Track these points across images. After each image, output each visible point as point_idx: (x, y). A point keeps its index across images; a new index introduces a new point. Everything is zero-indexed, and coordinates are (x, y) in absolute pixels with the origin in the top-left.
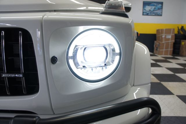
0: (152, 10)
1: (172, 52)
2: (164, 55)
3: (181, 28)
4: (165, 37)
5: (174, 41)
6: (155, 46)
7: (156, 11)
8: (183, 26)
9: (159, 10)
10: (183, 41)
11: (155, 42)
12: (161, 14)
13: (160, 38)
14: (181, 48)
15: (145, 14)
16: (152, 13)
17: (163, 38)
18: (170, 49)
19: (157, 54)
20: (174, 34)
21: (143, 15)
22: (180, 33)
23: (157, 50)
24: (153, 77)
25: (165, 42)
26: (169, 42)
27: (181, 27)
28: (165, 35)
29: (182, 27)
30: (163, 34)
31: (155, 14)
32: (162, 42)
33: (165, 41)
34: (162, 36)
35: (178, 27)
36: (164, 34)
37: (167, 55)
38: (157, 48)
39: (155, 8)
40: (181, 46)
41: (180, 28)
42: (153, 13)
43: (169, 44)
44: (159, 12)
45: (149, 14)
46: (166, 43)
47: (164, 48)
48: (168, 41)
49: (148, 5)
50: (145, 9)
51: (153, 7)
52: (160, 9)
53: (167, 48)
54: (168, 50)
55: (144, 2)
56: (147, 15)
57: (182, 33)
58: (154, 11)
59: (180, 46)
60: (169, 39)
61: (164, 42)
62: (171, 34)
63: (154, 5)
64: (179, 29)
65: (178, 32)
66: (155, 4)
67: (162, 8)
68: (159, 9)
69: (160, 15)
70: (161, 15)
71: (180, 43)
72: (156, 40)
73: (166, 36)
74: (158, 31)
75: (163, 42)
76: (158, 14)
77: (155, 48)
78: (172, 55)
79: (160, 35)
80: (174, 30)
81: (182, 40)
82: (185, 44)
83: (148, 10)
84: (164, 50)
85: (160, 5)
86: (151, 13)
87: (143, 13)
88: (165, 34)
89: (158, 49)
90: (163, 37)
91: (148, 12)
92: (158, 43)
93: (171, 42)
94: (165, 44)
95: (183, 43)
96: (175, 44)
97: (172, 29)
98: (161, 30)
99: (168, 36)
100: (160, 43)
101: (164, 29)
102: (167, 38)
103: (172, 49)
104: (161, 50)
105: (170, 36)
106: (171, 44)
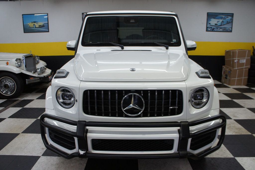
0: (219, 24)
1: (246, 80)
2: (237, 85)
4: (238, 62)
5: (249, 66)
6: (224, 73)
7: (223, 25)
9: (228, 25)
12: (231, 29)
13: (232, 63)
15: (210, 29)
16: (219, 29)
18: (245, 77)
19: (227, 84)
20: (250, 58)
21: (207, 31)
23: (226, 78)
24: (240, 126)
28: (237, 59)
31: (223, 30)
32: (234, 69)
35: (253, 47)
36: (237, 58)
37: (241, 85)
38: (226, 75)
39: (223, 21)
42: (221, 28)
43: (243, 70)
44: (228, 26)
45: (215, 30)
47: (237, 77)
48: (241, 66)
49: (214, 18)
50: (210, 23)
51: (221, 20)
52: (230, 23)
53: (240, 75)
54: (241, 78)
55: (208, 13)
56: (213, 30)
58: (221, 25)
60: (243, 64)
61: (236, 68)
62: (246, 58)
63: (222, 18)
64: (254, 50)
65: (253, 53)
66: (223, 16)
67: (232, 22)
68: (228, 23)
69: (229, 31)
70: (231, 31)
72: (224, 65)
73: (239, 60)
74: (227, 52)
76: (227, 29)
77: (223, 76)
78: (247, 85)
80: (249, 51)
83: (214, 25)
84: (236, 78)
85: (230, 18)
86: (217, 28)
87: (207, 28)
89: (228, 78)
90: (236, 61)
91: (213, 27)
92: (228, 70)
93: (245, 68)
94: (238, 70)
97: (247, 51)
98: (233, 52)
99: (242, 60)
100: (232, 70)
101: (237, 51)
102: (241, 62)
103: (247, 77)
104: (232, 79)
105: (244, 60)
106: (245, 70)
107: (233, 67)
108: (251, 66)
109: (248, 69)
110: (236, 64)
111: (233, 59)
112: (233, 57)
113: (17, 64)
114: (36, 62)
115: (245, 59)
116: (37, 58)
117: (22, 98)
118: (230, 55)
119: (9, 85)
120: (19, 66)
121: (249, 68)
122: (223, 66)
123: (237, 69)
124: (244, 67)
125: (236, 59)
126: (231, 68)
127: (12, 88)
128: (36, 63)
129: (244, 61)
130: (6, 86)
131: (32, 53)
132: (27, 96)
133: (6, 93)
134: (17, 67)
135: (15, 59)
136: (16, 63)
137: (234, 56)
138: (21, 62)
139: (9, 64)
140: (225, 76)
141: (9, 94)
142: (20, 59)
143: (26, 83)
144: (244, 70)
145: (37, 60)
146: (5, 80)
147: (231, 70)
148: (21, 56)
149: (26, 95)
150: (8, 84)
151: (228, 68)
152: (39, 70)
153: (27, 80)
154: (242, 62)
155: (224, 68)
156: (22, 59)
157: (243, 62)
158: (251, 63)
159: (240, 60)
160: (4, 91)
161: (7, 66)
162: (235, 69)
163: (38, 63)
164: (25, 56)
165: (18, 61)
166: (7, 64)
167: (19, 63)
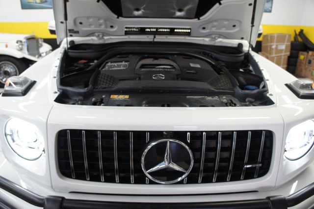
3: (300, 33)
4: (276, 48)
5: (288, 53)
8: (302, 28)
9: (268, 3)
10: (302, 54)
12: (270, 9)
13: (269, 49)
14: (298, 64)
18: (283, 66)
20: (289, 43)
22: (298, 41)
26: (281, 56)
27: (299, 31)
29: (302, 31)
30: (274, 42)
32: (272, 56)
33: (276, 54)
34: (271, 46)
35: (295, 31)
36: (275, 44)
40: (299, 61)
41: (298, 33)
43: (281, 58)
44: (267, 6)
46: (277, 56)
48: (280, 53)
52: (269, 1)
57: (300, 39)
59: (296, 62)
60: (281, 51)
61: (274, 55)
62: (286, 43)
64: (296, 34)
65: (295, 38)
67: (272, 0)
69: (268, 10)
70: (270, 11)
71: (297, 57)
72: (260, 51)
73: (277, 46)
74: (265, 37)
75: (273, 54)
76: (266, 9)
79: (269, 44)
80: (290, 36)
81: (300, 53)
82: (304, 58)
88: (277, 42)
90: (274, 47)
93: (284, 55)
94: (275, 58)
95: (302, 57)
96: (289, 57)
97: (287, 36)
98: (271, 37)
99: (281, 46)
101: (276, 35)
102: (279, 48)
103: (286, 66)
105: (283, 46)
106: (284, 58)
108: (291, 52)
109: (286, 57)
110: (274, 50)
113: (18, 47)
114: (40, 45)
115: (284, 44)
116: (40, 40)
118: (268, 40)
119: (10, 71)
120: (21, 50)
121: (289, 55)
125: (273, 45)
126: (268, 55)
127: (13, 75)
128: (38, 46)
130: (6, 73)
131: (34, 35)
134: (19, 50)
135: (15, 41)
136: (16, 45)
137: (272, 41)
138: (22, 45)
142: (21, 41)
145: (40, 42)
146: (5, 66)
148: (22, 37)
150: (8, 70)
152: (44, 54)
156: (23, 41)
157: (282, 48)
158: (291, 49)
159: (279, 46)
160: (3, 78)
161: (6, 49)
163: (42, 45)
164: (26, 37)
165: (19, 43)
166: (7, 46)
167: (20, 46)
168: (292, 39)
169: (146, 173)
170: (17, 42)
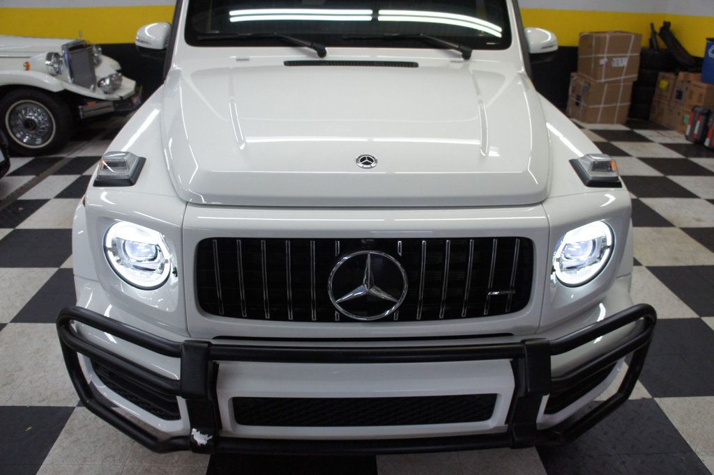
1: (626, 112)
2: (602, 122)
3: (662, 29)
4: (608, 64)
5: (635, 76)
6: (573, 91)
8: (667, 20)
10: (664, 78)
11: (575, 76)
13: (593, 65)
14: (655, 99)
17: (602, 65)
18: (622, 104)
20: (637, 54)
22: (658, 49)
23: (577, 104)
25: (608, 80)
26: (618, 82)
27: (661, 25)
28: (607, 57)
29: (667, 25)
30: (603, 53)
32: (598, 81)
33: (606, 77)
34: (598, 59)
35: (652, 25)
36: (605, 55)
37: (612, 122)
38: (578, 98)
40: (657, 91)
41: (657, 29)
43: (620, 86)
46: (609, 82)
47: (603, 102)
48: (616, 76)
53: (611, 98)
54: (614, 105)
57: (662, 44)
59: (653, 93)
60: (619, 70)
61: (603, 80)
62: (629, 54)
64: (654, 33)
65: (651, 41)
71: (654, 84)
72: (575, 70)
73: (610, 59)
74: (585, 38)
75: (601, 78)
77: (572, 99)
78: (627, 124)
79: (593, 56)
80: (638, 37)
81: (661, 74)
82: (669, 85)
84: (602, 106)
88: (608, 52)
89: (582, 103)
90: (603, 62)
92: (582, 83)
93: (625, 80)
94: (606, 85)
95: (663, 84)
96: (636, 86)
97: (633, 37)
98: (598, 39)
99: (619, 59)
100: (592, 83)
101: (608, 36)
102: (615, 65)
103: (628, 103)
104: (591, 107)
105: (624, 59)
106: (624, 86)
107: (596, 77)
108: (640, 74)
109: (631, 84)
110: (604, 68)
111: (596, 56)
112: (598, 52)
113: (50, 67)
114: (95, 61)
115: (626, 56)
116: (94, 49)
117: (72, 153)
118: (590, 46)
119: (36, 120)
120: (57, 73)
121: (635, 79)
122: (573, 74)
123: (605, 83)
124: (623, 77)
125: (603, 58)
126: (592, 79)
127: (43, 129)
128: (94, 64)
129: (623, 62)
130: (29, 125)
131: (82, 39)
132: (80, 147)
133: (32, 142)
134: (53, 75)
135: (45, 55)
136: (47, 65)
137: (599, 49)
138: (59, 63)
139: (31, 67)
140: (575, 100)
141: (39, 144)
142: (57, 55)
143: (79, 116)
144: (622, 84)
145: (96, 55)
146: (26, 109)
147: (590, 85)
148: (57, 45)
149: (78, 147)
150: (33, 118)
151: (584, 80)
152: (108, 82)
153: (80, 107)
154: (618, 64)
155: (575, 78)
156: (61, 54)
157: (621, 65)
158: (641, 67)
159: (614, 59)
160: (24, 137)
161: (27, 73)
162: (600, 83)
163: (99, 62)
164: (67, 45)
165: (53, 59)
166: (27, 67)
167: (56, 66)
168: (645, 42)
169: (336, 303)
170: (49, 58)
